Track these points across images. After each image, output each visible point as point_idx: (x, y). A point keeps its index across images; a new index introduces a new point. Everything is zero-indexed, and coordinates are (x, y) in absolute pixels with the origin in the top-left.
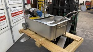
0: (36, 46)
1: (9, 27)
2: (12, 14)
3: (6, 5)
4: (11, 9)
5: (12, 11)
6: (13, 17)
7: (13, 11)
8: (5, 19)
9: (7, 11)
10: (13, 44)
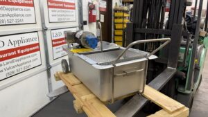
0: (74, 109)
1: (44, 66)
2: (53, 41)
3: (43, 23)
4: (52, 31)
5: (55, 35)
6: (55, 48)
7: (57, 35)
8: (39, 50)
9: (44, 35)
10: (48, 101)
